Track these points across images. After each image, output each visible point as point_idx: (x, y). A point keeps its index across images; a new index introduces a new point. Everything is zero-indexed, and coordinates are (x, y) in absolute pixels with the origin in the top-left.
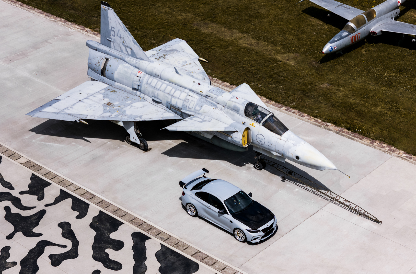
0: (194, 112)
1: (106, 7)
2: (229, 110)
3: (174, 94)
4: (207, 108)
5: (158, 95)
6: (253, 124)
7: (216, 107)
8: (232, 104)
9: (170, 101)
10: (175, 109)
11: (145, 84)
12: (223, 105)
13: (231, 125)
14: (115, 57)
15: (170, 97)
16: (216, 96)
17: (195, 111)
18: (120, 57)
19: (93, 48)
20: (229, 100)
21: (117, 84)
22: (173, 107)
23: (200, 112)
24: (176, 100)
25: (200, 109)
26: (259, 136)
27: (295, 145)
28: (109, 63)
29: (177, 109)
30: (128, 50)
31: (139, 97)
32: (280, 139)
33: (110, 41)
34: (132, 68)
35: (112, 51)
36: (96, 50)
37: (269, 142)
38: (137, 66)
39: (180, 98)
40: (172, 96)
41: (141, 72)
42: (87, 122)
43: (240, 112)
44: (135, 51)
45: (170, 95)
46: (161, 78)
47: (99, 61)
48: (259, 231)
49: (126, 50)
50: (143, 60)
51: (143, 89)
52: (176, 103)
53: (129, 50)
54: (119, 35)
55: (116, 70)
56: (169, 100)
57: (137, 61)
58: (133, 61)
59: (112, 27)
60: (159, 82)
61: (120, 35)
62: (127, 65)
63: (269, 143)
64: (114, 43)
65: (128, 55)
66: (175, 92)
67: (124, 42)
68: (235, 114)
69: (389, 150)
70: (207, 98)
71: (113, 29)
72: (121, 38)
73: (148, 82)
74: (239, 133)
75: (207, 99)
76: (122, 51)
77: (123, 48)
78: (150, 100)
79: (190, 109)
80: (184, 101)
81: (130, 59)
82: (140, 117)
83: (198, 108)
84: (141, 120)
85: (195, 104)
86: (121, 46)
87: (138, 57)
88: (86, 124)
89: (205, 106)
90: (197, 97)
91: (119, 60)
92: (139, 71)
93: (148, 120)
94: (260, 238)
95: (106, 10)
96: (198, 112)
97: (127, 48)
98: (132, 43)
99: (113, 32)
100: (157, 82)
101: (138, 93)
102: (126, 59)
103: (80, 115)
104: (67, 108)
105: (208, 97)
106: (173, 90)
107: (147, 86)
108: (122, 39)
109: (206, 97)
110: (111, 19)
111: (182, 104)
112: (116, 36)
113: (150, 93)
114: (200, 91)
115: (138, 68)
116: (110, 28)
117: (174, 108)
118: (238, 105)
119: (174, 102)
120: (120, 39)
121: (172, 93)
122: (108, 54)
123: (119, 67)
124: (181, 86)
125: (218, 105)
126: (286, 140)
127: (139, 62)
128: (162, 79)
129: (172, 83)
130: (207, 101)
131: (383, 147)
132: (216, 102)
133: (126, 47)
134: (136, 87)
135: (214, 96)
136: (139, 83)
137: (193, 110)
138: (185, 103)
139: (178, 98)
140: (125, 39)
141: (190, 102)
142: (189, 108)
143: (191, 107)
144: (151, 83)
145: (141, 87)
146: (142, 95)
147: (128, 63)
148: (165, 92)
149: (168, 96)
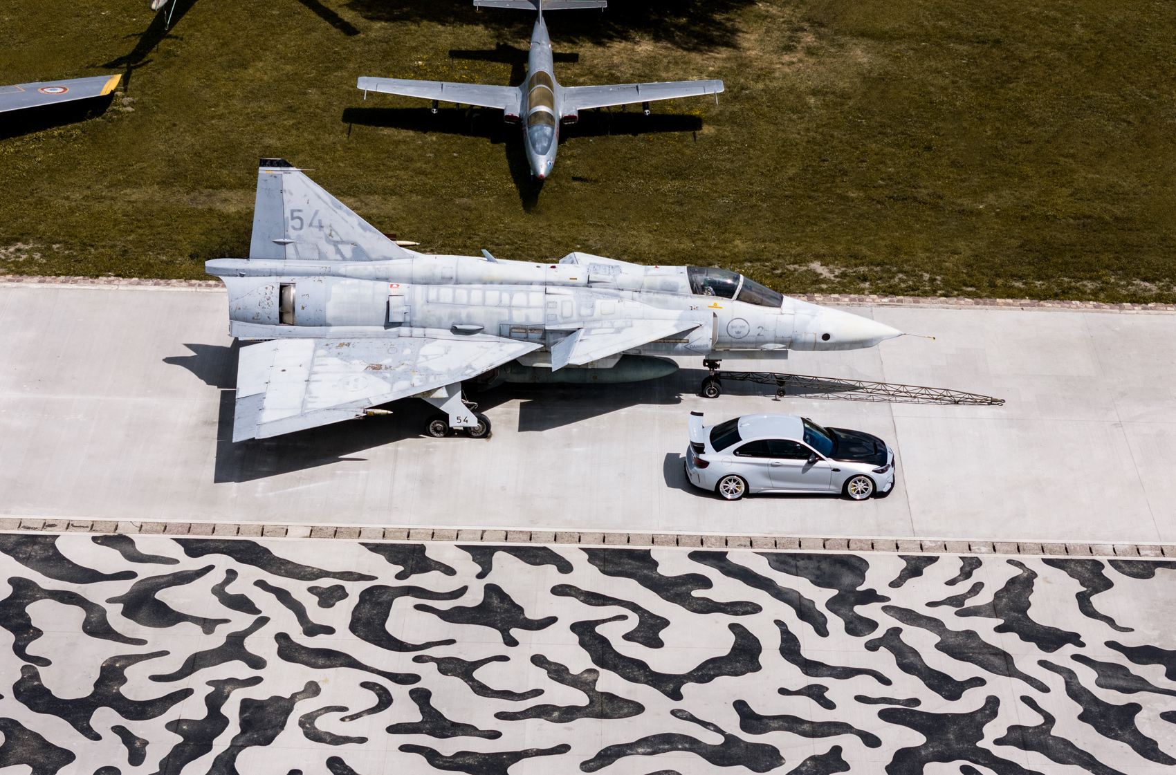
0: (578, 322)
1: (278, 169)
2: (651, 295)
3: (511, 302)
4: (604, 305)
5: (469, 316)
6: (715, 304)
7: (621, 298)
9: (507, 318)
10: (524, 331)
11: (422, 306)
12: (635, 289)
13: (680, 319)
14: (308, 274)
15: (506, 311)
16: (611, 277)
17: (581, 318)
18: (323, 270)
19: (234, 273)
20: (645, 276)
21: (333, 329)
22: (514, 328)
23: (595, 317)
24: (524, 311)
25: (593, 312)
28: (292, 292)
29: (531, 330)
30: (342, 251)
31: (411, 337)
32: (782, 314)
33: (285, 244)
34: (371, 283)
35: (292, 264)
36: (242, 276)
37: (759, 327)
38: (380, 274)
39: (532, 304)
40: (510, 307)
41: (398, 285)
43: (680, 290)
44: (364, 245)
45: (504, 307)
46: (458, 282)
47: (268, 295)
49: (338, 251)
50: (390, 259)
51: (417, 318)
52: (527, 317)
53: (347, 250)
54: (316, 223)
55: (328, 301)
56: (504, 318)
57: (377, 266)
58: (365, 269)
59: (293, 211)
60: (458, 291)
61: (320, 221)
62: (349, 281)
63: (761, 328)
64: (298, 246)
65: (344, 259)
66: (511, 298)
67: (330, 235)
68: (669, 298)
70: (591, 287)
71: (296, 214)
72: (321, 227)
73: (430, 299)
75: (595, 289)
76: (323, 257)
77: (329, 249)
78: (445, 333)
79: (567, 320)
80: (546, 306)
81: (352, 268)
82: (470, 367)
83: (585, 311)
84: (479, 372)
85: (574, 306)
86: (320, 247)
87: (373, 256)
89: (598, 302)
90: (568, 292)
91: (321, 278)
92: (392, 285)
95: (275, 177)
96: (589, 318)
97: (340, 246)
98: (359, 230)
99: (298, 221)
100: (454, 292)
101: (406, 330)
102: (342, 271)
104: (305, 402)
105: (593, 285)
106: (505, 295)
107: (430, 307)
108: (325, 229)
109: (588, 286)
110: (291, 194)
111: (541, 315)
112: (305, 226)
113: (445, 319)
114: (571, 279)
115: (387, 279)
116: (288, 214)
117: (521, 331)
119: (519, 318)
120: (320, 230)
121: (505, 301)
122: (283, 274)
123: (333, 292)
124: (516, 283)
125: (622, 293)
126: (793, 313)
127: (383, 266)
128: (460, 284)
129: (492, 283)
130: (594, 292)
132: (615, 289)
133: (336, 244)
134: (399, 320)
135: (608, 278)
136: (407, 309)
137: (575, 317)
138: (549, 311)
139: (528, 307)
140: (334, 227)
141: (559, 305)
142: (563, 317)
143: (567, 313)
144: (438, 299)
145: (412, 315)
146: (419, 331)
147: (350, 277)
148: (486, 304)
149: (498, 310)
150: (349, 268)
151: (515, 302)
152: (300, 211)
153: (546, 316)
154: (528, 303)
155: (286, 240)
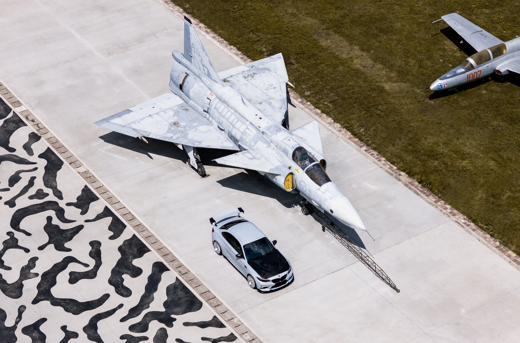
0: (248, 146)
1: (188, 23)
2: (280, 151)
3: (235, 124)
4: (261, 145)
5: (222, 122)
6: (298, 169)
7: (269, 146)
8: (284, 146)
10: (234, 139)
11: (213, 108)
12: (276, 145)
13: (277, 168)
14: (195, 74)
15: (231, 127)
16: (271, 134)
17: (250, 146)
18: (198, 75)
19: (177, 60)
20: (281, 141)
21: (191, 101)
22: (233, 137)
23: (254, 148)
24: (236, 131)
25: (255, 145)
26: (302, 183)
27: (331, 198)
28: (188, 79)
29: (236, 140)
31: (208, 120)
32: (319, 190)
33: (192, 57)
34: (206, 89)
35: (192, 67)
36: (179, 63)
38: (210, 88)
39: (240, 129)
40: (234, 126)
41: (213, 95)
42: (148, 141)
43: (288, 155)
44: (211, 72)
45: (232, 125)
46: (228, 105)
47: (179, 75)
48: (269, 281)
49: (204, 70)
50: (217, 83)
51: (211, 112)
52: (236, 134)
55: (192, 88)
56: (230, 130)
57: (211, 83)
58: (208, 82)
59: (193, 44)
60: (226, 109)
61: (199, 53)
62: (202, 84)
63: (309, 191)
64: (195, 60)
65: (205, 74)
66: (236, 123)
67: (202, 61)
68: (285, 155)
69: (450, 213)
72: (199, 56)
73: (217, 107)
74: (282, 177)
75: (264, 136)
76: (200, 69)
77: (201, 66)
78: (216, 124)
80: (244, 133)
81: (205, 78)
82: (200, 142)
83: (252, 144)
84: (200, 146)
85: (251, 139)
86: (199, 64)
87: (213, 78)
88: (146, 143)
89: (260, 142)
90: (254, 132)
91: (197, 78)
92: (211, 94)
93: (206, 147)
94: (270, 288)
95: (188, 26)
96: (252, 147)
97: (204, 68)
98: (208, 64)
99: (193, 48)
100: (224, 109)
101: (208, 115)
102: (202, 78)
103: (144, 131)
104: (134, 122)
105: (264, 134)
106: (236, 120)
107: (215, 110)
109: (262, 133)
111: (240, 136)
112: (196, 53)
113: (217, 118)
114: (259, 127)
115: (211, 90)
116: (191, 44)
118: (288, 148)
119: (234, 133)
121: (234, 123)
122: (189, 69)
123: (195, 86)
124: (243, 117)
125: (271, 144)
126: (324, 192)
127: (212, 84)
129: (237, 112)
130: (263, 137)
131: (446, 208)
132: (270, 140)
133: (203, 66)
134: (207, 110)
135: (270, 134)
136: (208, 106)
137: (248, 144)
138: (243, 136)
139: (238, 130)
140: (203, 58)
141: (247, 135)
142: (245, 142)
143: (247, 141)
144: (218, 109)
145: (210, 110)
146: (211, 119)
147: (204, 83)
148: (229, 120)
149: (230, 125)
151: (236, 125)
152: (194, 45)
153: (241, 137)
154: (239, 128)
155: (191, 55)
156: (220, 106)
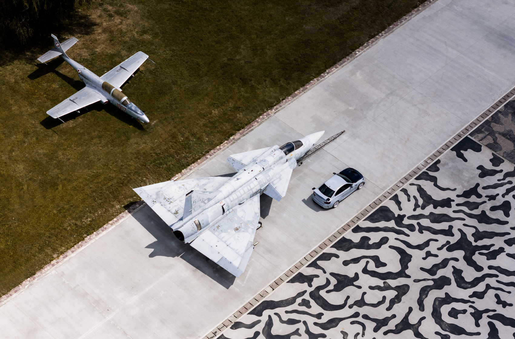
2: (277, 163)
4: (271, 173)
5: (241, 198)
6: (291, 154)
8: (278, 158)
9: (252, 193)
11: (231, 202)
12: (274, 164)
13: (290, 165)
16: (268, 164)
17: (268, 181)
18: (202, 210)
20: (275, 159)
23: (271, 178)
24: (255, 188)
29: (257, 192)
32: (304, 146)
33: (191, 210)
34: (215, 206)
36: (183, 225)
38: (217, 202)
39: (256, 185)
40: (251, 189)
43: (283, 157)
44: (210, 197)
45: (250, 190)
47: (193, 227)
50: (217, 195)
51: (230, 207)
55: (209, 218)
57: (215, 200)
62: (210, 209)
63: (301, 153)
64: (194, 209)
66: (250, 187)
73: (232, 200)
78: (238, 206)
80: (259, 183)
81: (209, 205)
83: (268, 178)
85: (265, 179)
89: (269, 173)
90: (261, 176)
95: (190, 196)
99: (195, 203)
100: (236, 194)
101: (227, 212)
102: (207, 207)
104: (237, 253)
106: (248, 187)
107: (233, 202)
109: (264, 170)
110: (193, 197)
114: (259, 172)
116: (192, 203)
118: (280, 156)
119: (254, 191)
124: (248, 182)
125: (271, 167)
130: (266, 171)
132: (269, 167)
138: (260, 184)
139: (255, 186)
141: (262, 181)
143: (264, 182)
146: (231, 210)
148: (245, 192)
149: (249, 192)
150: (208, 205)
152: (195, 200)
156: (233, 198)
